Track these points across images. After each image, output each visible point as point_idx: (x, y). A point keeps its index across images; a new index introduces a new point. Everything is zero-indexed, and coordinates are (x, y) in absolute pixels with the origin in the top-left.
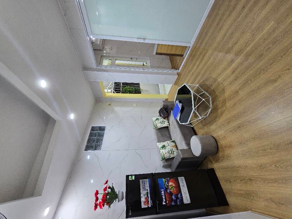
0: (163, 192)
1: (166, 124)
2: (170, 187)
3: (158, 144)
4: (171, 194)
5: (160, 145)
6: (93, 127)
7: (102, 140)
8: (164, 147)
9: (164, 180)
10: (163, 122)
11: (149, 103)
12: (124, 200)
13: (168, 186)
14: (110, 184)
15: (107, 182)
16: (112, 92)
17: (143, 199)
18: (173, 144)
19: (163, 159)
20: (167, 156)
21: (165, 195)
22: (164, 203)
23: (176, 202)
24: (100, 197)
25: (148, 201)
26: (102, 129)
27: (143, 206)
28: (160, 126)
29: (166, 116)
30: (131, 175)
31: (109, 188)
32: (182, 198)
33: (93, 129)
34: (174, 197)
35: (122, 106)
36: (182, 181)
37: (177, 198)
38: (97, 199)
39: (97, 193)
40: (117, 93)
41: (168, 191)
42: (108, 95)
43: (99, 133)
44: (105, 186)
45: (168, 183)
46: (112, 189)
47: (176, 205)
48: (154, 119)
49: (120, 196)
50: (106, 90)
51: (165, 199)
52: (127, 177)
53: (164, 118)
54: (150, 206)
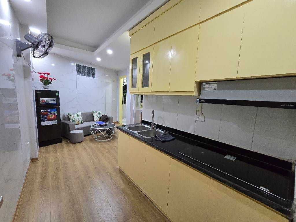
0: (48, 111)
1: (95, 119)
2: (51, 115)
3: (81, 113)
4: (47, 115)
5: (80, 114)
6: (94, 69)
7: (85, 75)
8: (78, 116)
9: (56, 112)
10: (97, 117)
11: (116, 110)
12: (44, 89)
13: (52, 114)
14: (53, 81)
15: (54, 79)
16: (123, 83)
17: (45, 99)
18: (80, 122)
19: (69, 115)
20: (71, 117)
21: (47, 112)
22: (42, 111)
23: (43, 117)
24: (46, 76)
25: (43, 102)
26: (93, 75)
27: (41, 99)
28: (95, 115)
29: (102, 119)
30: (59, 94)
31: (51, 81)
32: (45, 121)
33: (93, 69)
34: (45, 116)
35: (112, 89)
36: (55, 122)
37: (45, 118)
38: (44, 74)
39: (48, 74)
40: (123, 87)
41: (49, 114)
42: (121, 80)
43: (90, 73)
44: (52, 79)
45: (54, 114)
46: (50, 83)
47: (41, 117)
48: (100, 112)
49: (46, 87)
50: (125, 78)
51: (44, 112)
52: (58, 92)
53: (100, 119)
54: (41, 103)
